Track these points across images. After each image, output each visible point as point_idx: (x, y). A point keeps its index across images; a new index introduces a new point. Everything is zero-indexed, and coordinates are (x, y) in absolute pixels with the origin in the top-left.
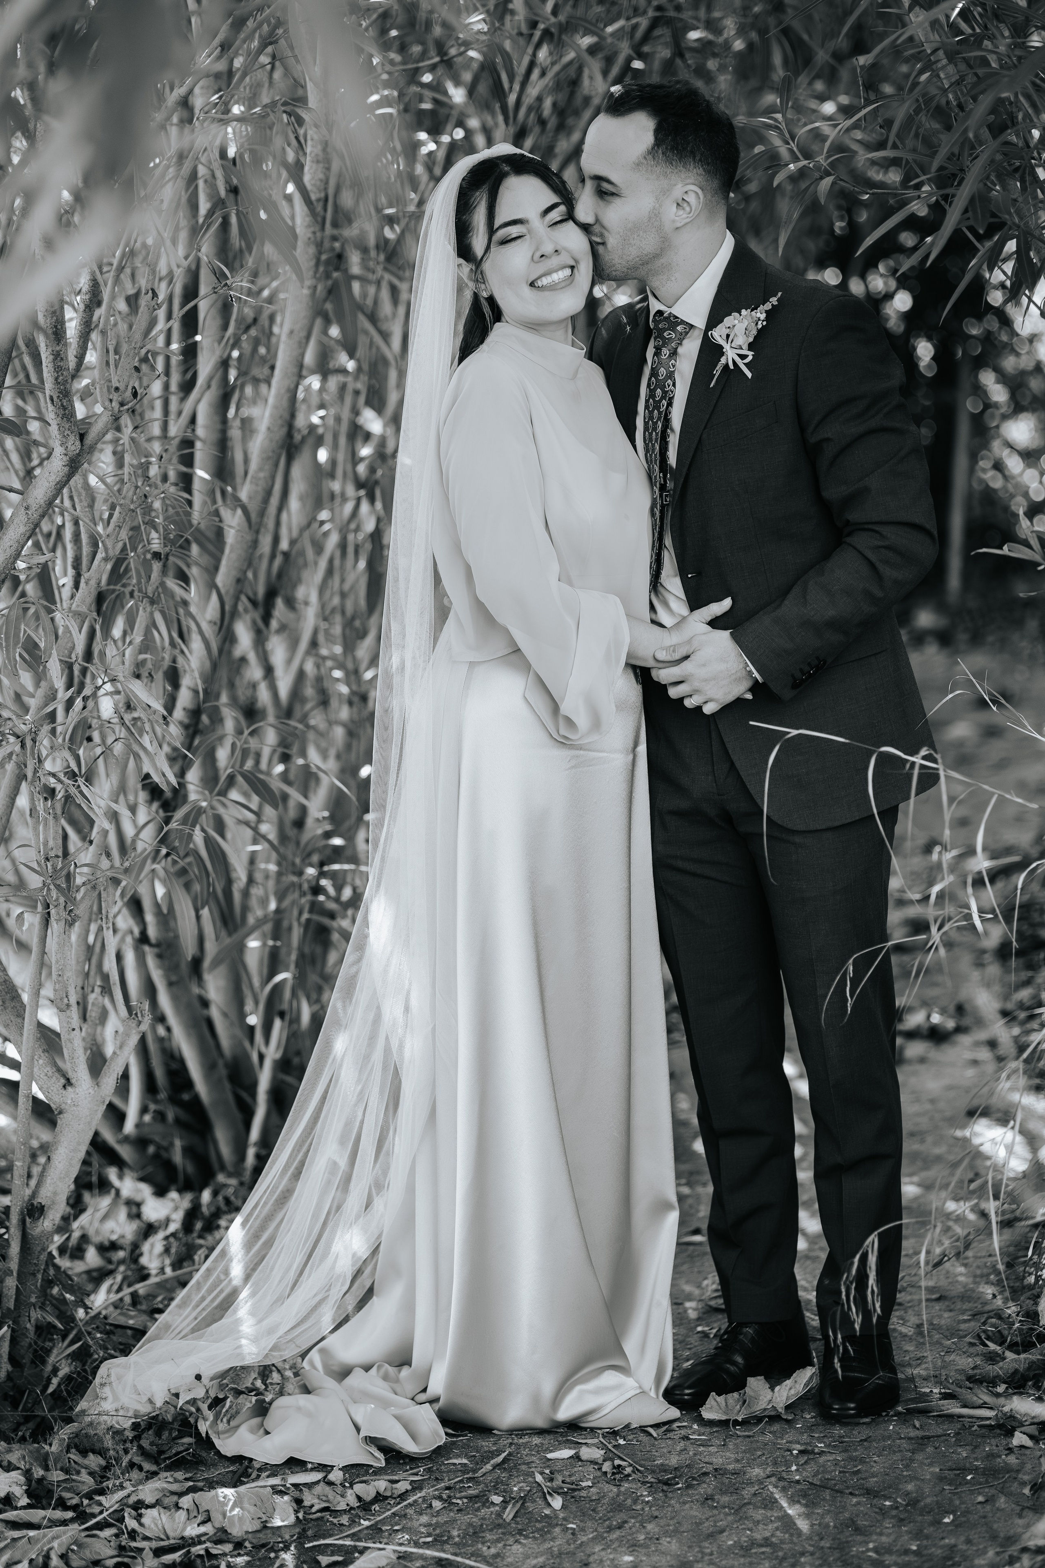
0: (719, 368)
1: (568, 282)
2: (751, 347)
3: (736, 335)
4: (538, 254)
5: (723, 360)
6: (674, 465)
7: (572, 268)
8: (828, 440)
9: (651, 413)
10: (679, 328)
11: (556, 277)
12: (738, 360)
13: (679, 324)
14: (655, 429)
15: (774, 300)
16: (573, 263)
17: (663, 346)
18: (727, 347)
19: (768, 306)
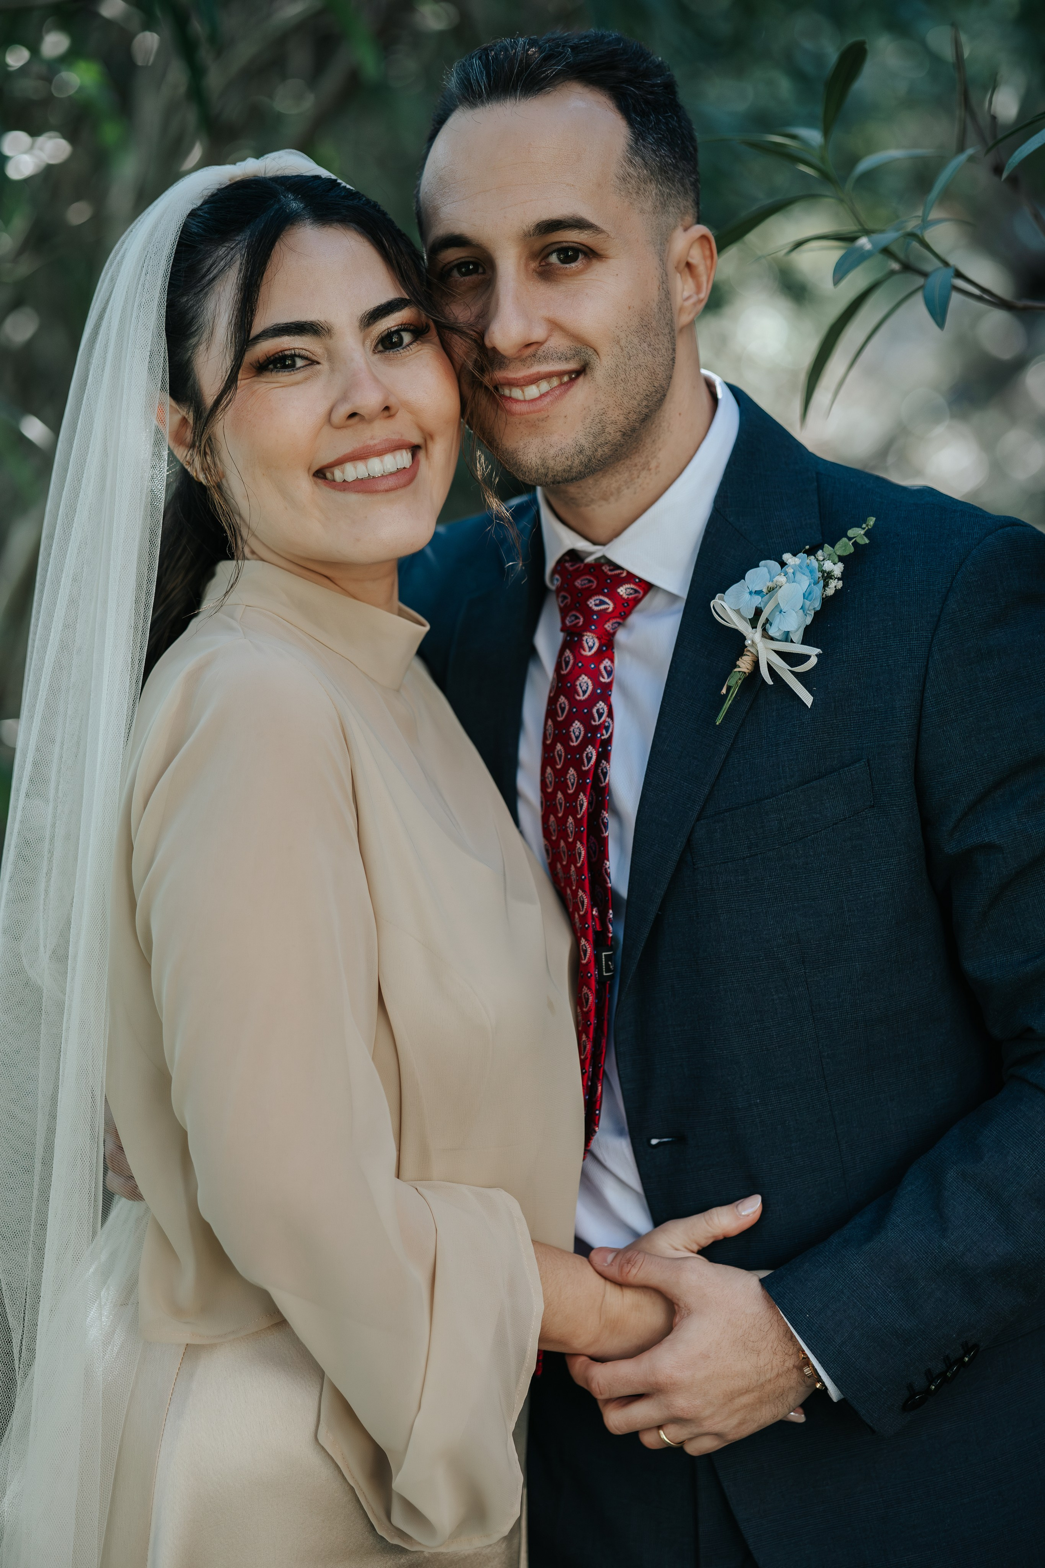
0: (734, 681)
1: (403, 479)
2: (808, 637)
3: (778, 609)
4: (344, 410)
5: (744, 665)
6: (623, 890)
7: (415, 449)
8: (989, 847)
9: (561, 774)
10: (622, 591)
11: (377, 466)
12: (779, 664)
13: (620, 581)
14: (572, 810)
15: (857, 533)
16: (416, 439)
17: (586, 628)
18: (753, 636)
19: (844, 547)
